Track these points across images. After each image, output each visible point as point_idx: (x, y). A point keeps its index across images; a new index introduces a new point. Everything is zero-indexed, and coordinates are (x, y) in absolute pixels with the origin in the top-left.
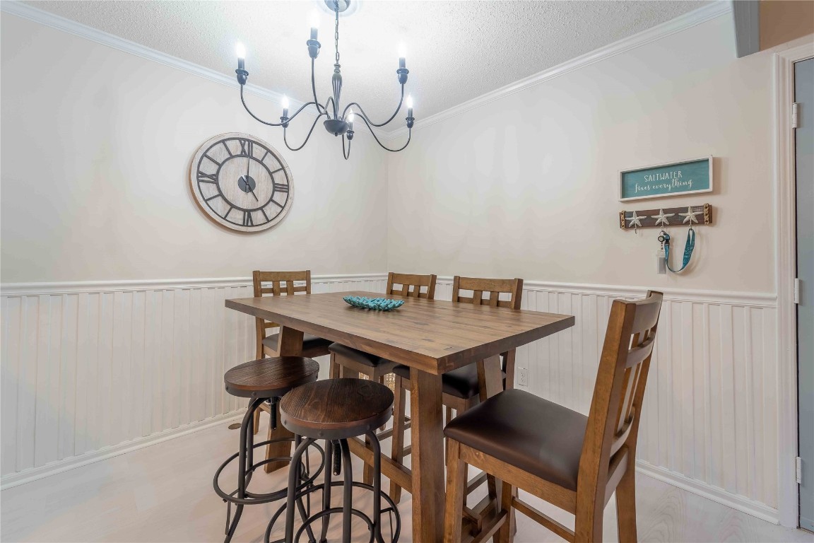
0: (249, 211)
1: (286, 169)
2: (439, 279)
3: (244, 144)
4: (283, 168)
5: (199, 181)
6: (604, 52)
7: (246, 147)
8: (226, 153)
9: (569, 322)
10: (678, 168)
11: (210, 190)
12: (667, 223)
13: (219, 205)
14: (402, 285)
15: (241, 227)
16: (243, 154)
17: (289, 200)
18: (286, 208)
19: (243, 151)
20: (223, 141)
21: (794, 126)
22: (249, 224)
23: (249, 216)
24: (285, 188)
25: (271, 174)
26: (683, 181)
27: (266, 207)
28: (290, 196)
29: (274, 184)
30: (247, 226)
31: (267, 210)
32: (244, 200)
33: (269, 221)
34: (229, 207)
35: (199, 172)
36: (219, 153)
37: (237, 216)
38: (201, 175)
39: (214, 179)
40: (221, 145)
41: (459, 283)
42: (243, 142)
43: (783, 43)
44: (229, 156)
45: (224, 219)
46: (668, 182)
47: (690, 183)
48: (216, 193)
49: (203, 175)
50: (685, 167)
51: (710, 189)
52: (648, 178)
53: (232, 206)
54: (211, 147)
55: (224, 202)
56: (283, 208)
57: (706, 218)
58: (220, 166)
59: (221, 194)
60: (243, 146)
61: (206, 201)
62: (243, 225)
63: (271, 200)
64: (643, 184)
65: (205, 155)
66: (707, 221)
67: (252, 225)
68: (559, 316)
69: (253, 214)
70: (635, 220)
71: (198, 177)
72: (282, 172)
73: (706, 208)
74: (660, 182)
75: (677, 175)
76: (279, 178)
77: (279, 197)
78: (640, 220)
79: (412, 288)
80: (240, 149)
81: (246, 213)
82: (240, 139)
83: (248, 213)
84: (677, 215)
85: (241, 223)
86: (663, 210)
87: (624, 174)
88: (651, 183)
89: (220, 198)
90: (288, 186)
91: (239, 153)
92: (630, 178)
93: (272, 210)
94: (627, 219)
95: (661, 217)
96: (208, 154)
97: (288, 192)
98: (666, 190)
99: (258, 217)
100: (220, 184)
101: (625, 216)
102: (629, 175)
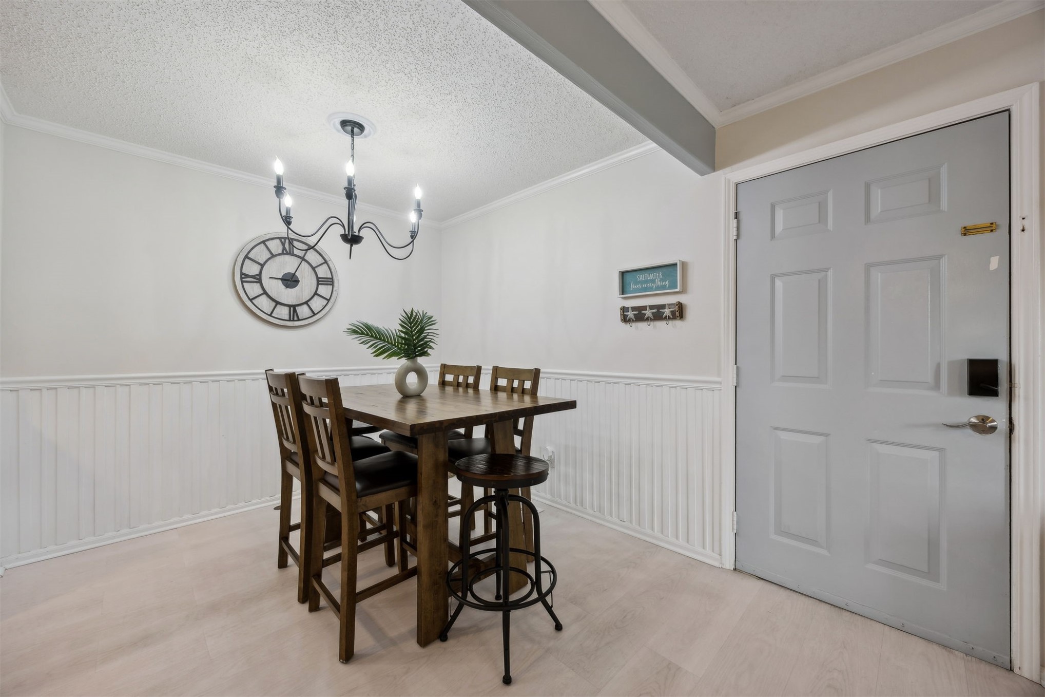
0: (294, 306)
1: (329, 262)
2: (484, 369)
3: (285, 242)
4: (326, 262)
5: (242, 282)
6: (600, 165)
7: (287, 246)
8: (267, 252)
9: (571, 405)
10: (660, 269)
11: (253, 289)
12: (653, 318)
13: (265, 304)
14: (453, 376)
15: (287, 322)
16: (284, 252)
17: (334, 293)
18: (331, 300)
19: (284, 249)
20: (264, 242)
21: (735, 238)
22: (295, 319)
23: (295, 311)
24: (330, 281)
25: (314, 269)
26: (663, 282)
27: (311, 302)
28: (335, 289)
29: (318, 278)
30: (294, 320)
31: (312, 303)
32: (289, 296)
33: (314, 314)
34: (274, 304)
35: (242, 274)
36: (261, 254)
37: (283, 312)
38: (244, 276)
39: (258, 279)
40: (262, 246)
41: (497, 372)
42: (283, 240)
43: (729, 166)
44: (269, 256)
45: (270, 315)
46: (653, 281)
47: (667, 283)
48: (261, 292)
49: (247, 276)
50: (664, 269)
51: (678, 290)
52: (639, 278)
53: (278, 303)
54: (252, 249)
55: (268, 299)
56: (328, 300)
57: (677, 314)
58: (262, 266)
59: (265, 293)
60: (283, 244)
61: (251, 300)
62: (290, 320)
63: (316, 294)
64: (637, 283)
65: (246, 257)
66: (678, 317)
67: (299, 320)
68: (555, 399)
69: (298, 309)
70: (631, 314)
71: (242, 278)
72: (325, 266)
73: (677, 305)
74: (647, 282)
75: (659, 276)
76: (323, 272)
77: (324, 290)
78: (634, 315)
79: (461, 379)
80: (281, 248)
81: (292, 309)
82: (280, 238)
83: (293, 308)
84: (658, 311)
85: (287, 318)
86: (649, 306)
87: (623, 274)
88: (642, 282)
89: (264, 297)
90: (332, 278)
91: (280, 252)
92: (628, 277)
93: (317, 304)
94: (625, 313)
95: (648, 313)
96: (250, 256)
97: (332, 285)
98: (651, 289)
99: (303, 311)
100: (263, 282)
101: (624, 310)
102: (628, 274)
